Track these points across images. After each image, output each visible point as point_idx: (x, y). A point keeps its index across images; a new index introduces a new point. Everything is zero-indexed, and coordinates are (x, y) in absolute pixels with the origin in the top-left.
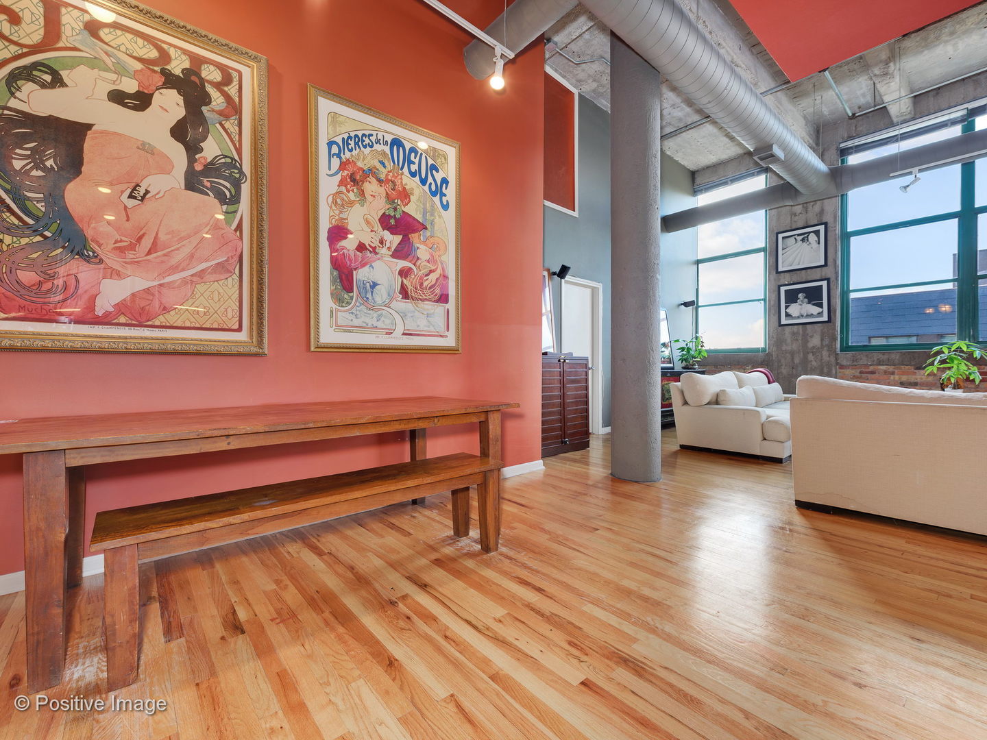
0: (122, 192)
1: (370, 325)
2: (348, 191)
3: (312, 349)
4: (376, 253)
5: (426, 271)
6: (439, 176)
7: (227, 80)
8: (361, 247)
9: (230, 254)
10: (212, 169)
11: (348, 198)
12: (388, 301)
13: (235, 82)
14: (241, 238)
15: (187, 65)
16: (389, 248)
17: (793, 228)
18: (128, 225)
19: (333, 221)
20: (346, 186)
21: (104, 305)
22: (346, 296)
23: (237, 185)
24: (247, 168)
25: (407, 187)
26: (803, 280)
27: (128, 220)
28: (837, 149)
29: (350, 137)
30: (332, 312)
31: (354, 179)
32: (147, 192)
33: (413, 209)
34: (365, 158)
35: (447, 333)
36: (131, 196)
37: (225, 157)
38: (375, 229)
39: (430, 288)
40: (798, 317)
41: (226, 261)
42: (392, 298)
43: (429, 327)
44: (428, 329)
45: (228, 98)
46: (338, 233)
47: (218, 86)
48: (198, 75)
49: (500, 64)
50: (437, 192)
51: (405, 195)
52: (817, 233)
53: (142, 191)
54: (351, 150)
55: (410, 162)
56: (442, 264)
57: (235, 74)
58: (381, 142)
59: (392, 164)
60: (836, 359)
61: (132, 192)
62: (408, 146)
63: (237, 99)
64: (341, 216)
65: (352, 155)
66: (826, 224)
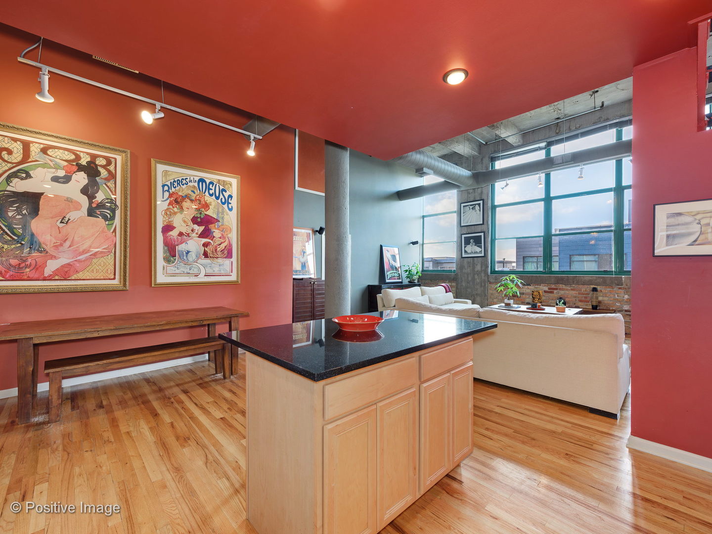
0: (57, 221)
1: (185, 272)
2: (173, 207)
3: (153, 286)
4: (189, 236)
5: (219, 243)
6: (226, 195)
7: (109, 162)
8: (181, 234)
9: (110, 244)
10: (101, 205)
11: (173, 210)
12: (196, 260)
13: (113, 164)
14: (115, 236)
15: (89, 159)
16: (197, 234)
17: (468, 201)
18: (60, 235)
19: (165, 223)
20: (172, 205)
21: (48, 271)
22: (172, 259)
23: (113, 211)
24: (118, 203)
25: (207, 202)
26: (473, 232)
27: (60, 233)
28: (489, 157)
29: (175, 181)
30: (164, 267)
31: (177, 201)
32: (69, 219)
33: (210, 213)
34: (183, 190)
35: (231, 274)
36: (61, 222)
37: (108, 199)
38: (189, 224)
39: (221, 251)
40: (470, 253)
41: (108, 247)
42: (198, 257)
43: (220, 271)
44: (220, 272)
45: (109, 171)
46: (168, 228)
47: (104, 167)
48: (95, 163)
49: (253, 144)
50: (226, 202)
51: (206, 206)
52: (479, 205)
53: (66, 219)
54: (175, 188)
55: (210, 189)
56: (228, 238)
57: (113, 160)
58: (193, 181)
59: (199, 191)
60: (488, 278)
61: (62, 220)
62: (208, 181)
63: (114, 172)
64: (169, 220)
65: (176, 190)
66: (483, 200)
